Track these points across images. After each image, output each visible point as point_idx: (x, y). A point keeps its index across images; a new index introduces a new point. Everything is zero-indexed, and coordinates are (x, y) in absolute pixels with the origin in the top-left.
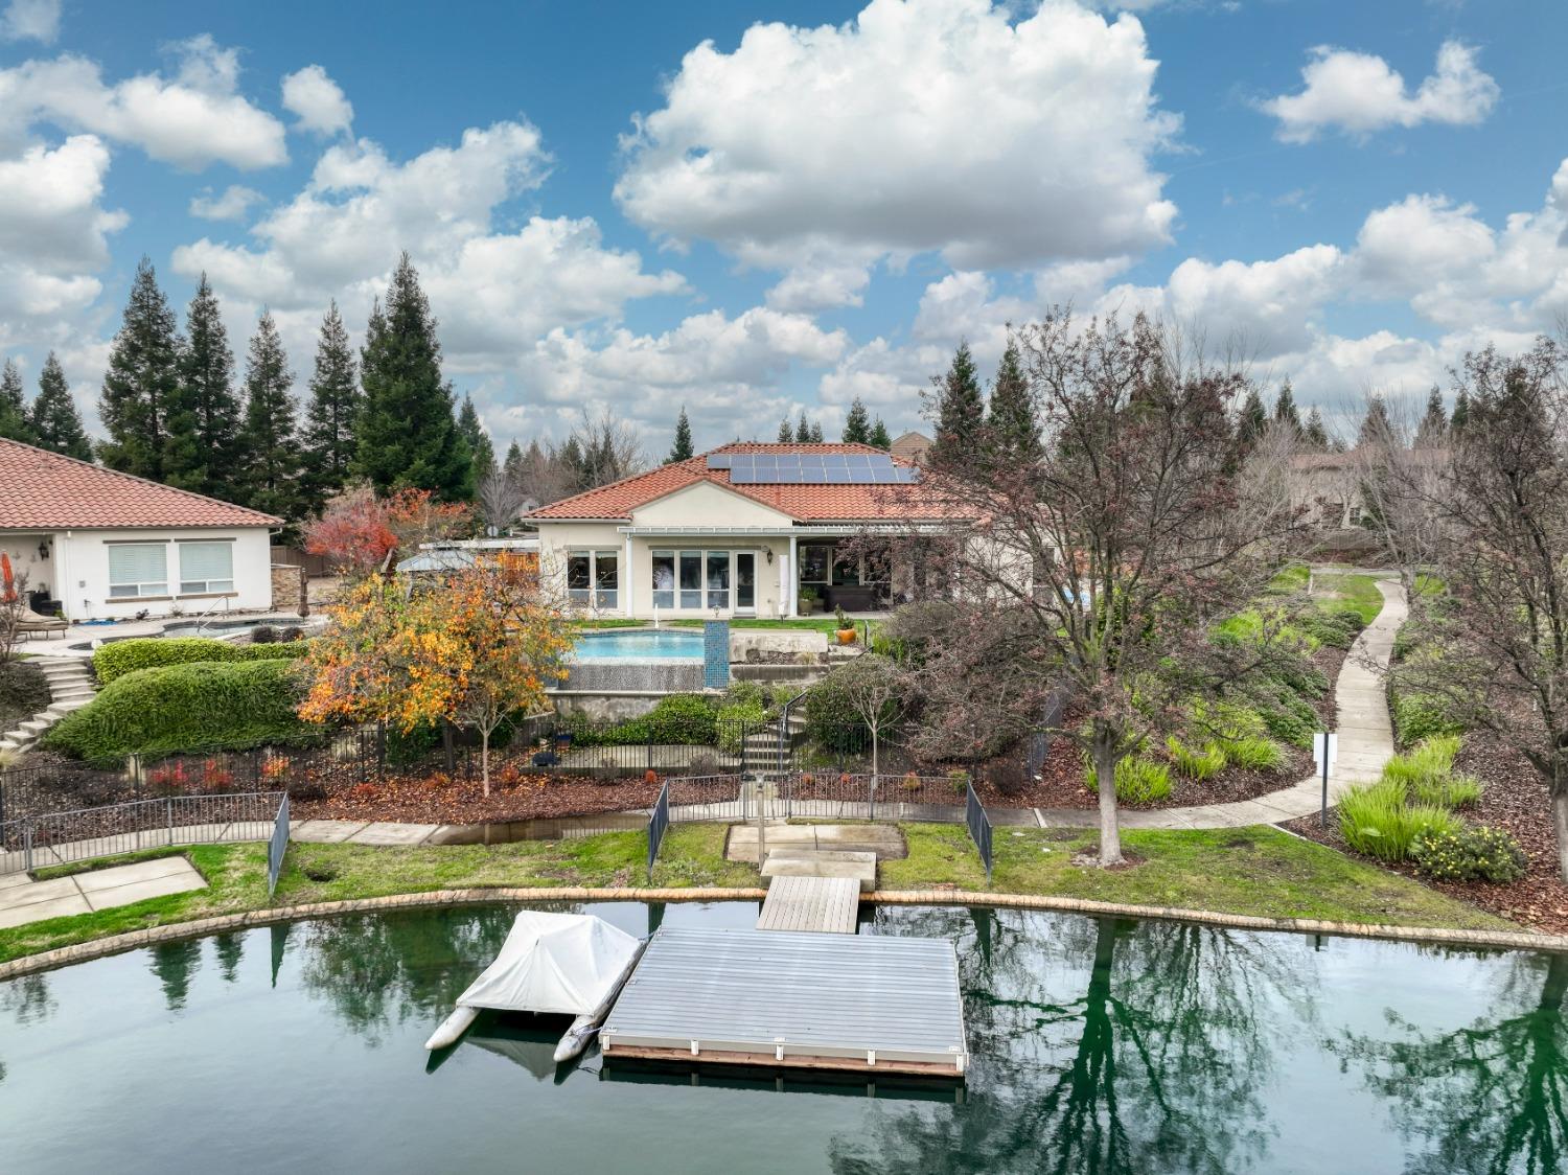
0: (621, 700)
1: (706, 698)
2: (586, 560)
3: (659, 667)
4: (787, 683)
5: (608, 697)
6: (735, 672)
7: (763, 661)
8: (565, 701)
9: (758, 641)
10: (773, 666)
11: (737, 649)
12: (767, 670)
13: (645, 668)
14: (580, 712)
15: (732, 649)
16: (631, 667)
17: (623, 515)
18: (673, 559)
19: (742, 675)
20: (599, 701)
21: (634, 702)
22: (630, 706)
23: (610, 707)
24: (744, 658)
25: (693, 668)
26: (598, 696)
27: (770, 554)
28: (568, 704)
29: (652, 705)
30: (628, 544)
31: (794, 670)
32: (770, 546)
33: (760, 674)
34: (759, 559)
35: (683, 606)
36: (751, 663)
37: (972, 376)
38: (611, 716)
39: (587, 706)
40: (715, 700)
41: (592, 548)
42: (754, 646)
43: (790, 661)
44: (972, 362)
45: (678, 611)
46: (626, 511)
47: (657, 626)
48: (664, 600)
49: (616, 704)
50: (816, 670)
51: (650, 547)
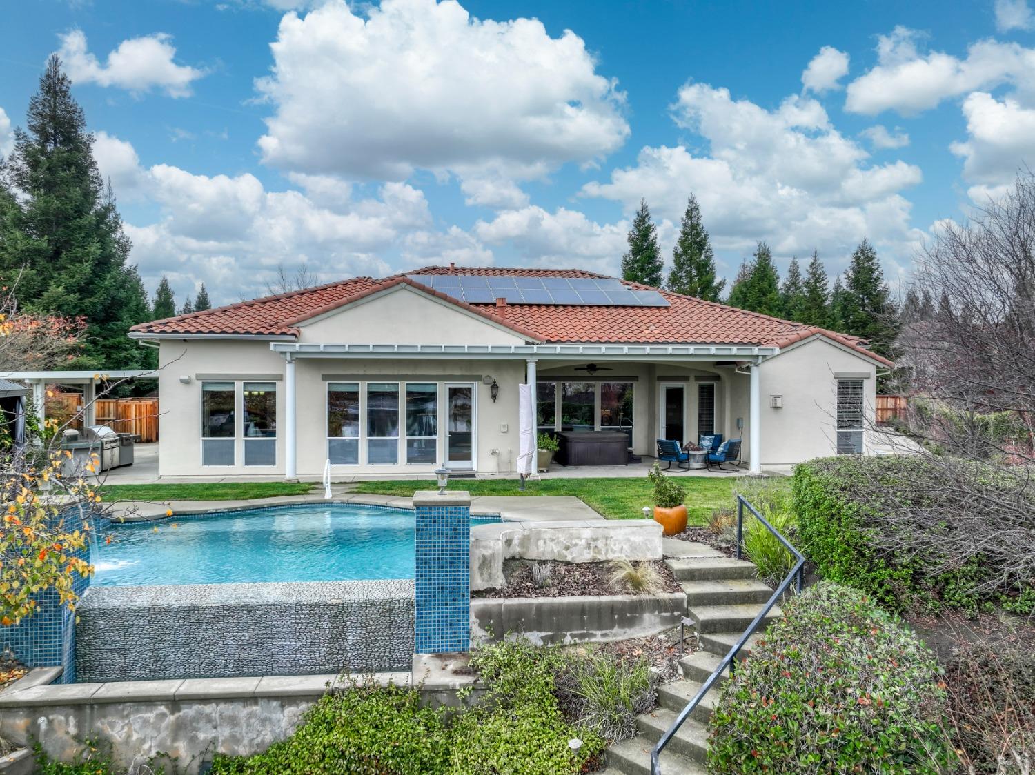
0: (208, 709)
1: (425, 696)
2: (231, 396)
3: (312, 606)
4: (598, 637)
5: (175, 702)
6: (484, 616)
7: (541, 588)
8: (59, 717)
9: (525, 541)
10: (566, 599)
11: (485, 563)
12: (555, 610)
13: (279, 610)
14: (101, 743)
15: (475, 564)
16: (249, 608)
17: (284, 330)
18: (357, 393)
19: (499, 625)
20: (151, 715)
21: (242, 711)
22: (233, 721)
23: (179, 729)
24: (500, 582)
25: (389, 607)
26: (148, 701)
27: (495, 386)
28: (68, 725)
29: (285, 720)
30: (289, 371)
31: (612, 608)
32: (494, 376)
33: (540, 619)
34: (479, 393)
35: (371, 461)
36: (517, 592)
37: (652, 236)
38: (183, 750)
39: (117, 730)
40: (443, 697)
41: (239, 377)
42: (516, 549)
43: (600, 585)
44: (651, 222)
45: (363, 469)
46: (290, 325)
47: (328, 495)
48: (342, 453)
49: (195, 719)
50: (658, 605)
51: (325, 377)
